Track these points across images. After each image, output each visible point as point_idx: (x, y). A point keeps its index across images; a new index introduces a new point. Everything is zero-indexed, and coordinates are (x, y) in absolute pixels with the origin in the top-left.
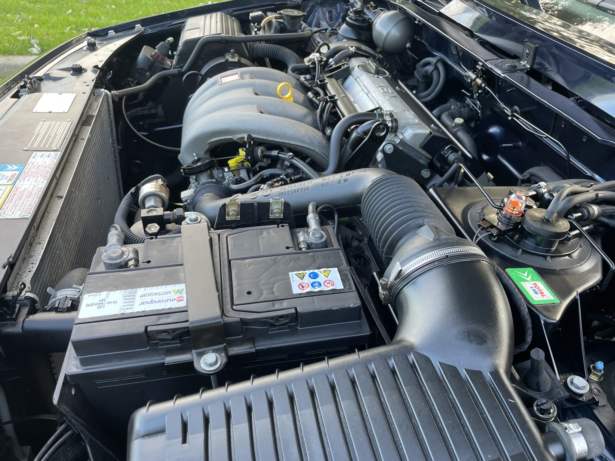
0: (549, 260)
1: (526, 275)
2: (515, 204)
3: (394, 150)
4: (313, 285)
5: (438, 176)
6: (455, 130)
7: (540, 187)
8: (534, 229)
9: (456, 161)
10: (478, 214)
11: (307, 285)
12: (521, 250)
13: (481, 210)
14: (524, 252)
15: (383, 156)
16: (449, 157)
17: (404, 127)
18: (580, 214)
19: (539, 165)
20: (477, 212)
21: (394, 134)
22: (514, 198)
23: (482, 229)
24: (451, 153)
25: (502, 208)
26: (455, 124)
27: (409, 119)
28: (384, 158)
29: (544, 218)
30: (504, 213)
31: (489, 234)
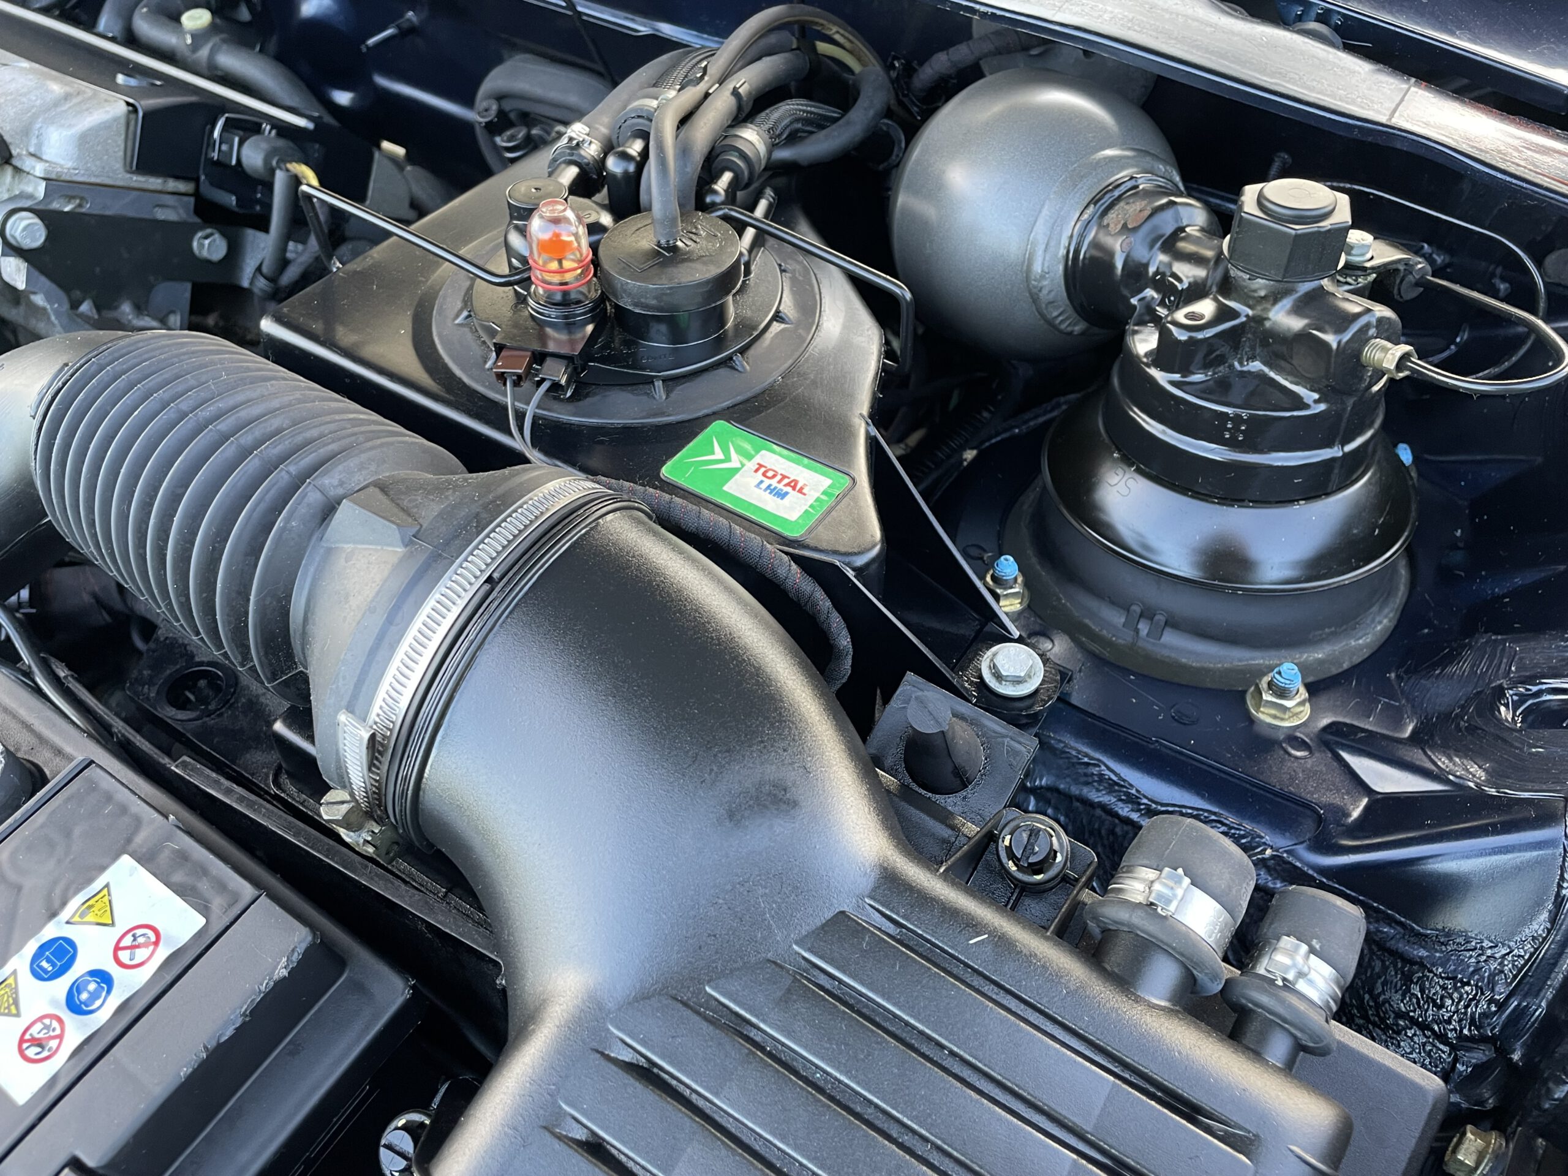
0: (743, 366)
1: (719, 454)
2: (556, 248)
3: (47, 226)
4: (74, 1005)
5: (251, 234)
6: (204, 53)
7: (578, 144)
8: (656, 298)
9: (274, 163)
10: (466, 330)
11: (55, 1024)
12: (659, 384)
13: (465, 313)
14: (671, 382)
15: (23, 266)
16: (245, 161)
17: (26, 132)
18: (727, 177)
19: (499, 60)
20: (459, 325)
21: (9, 171)
22: (541, 229)
23: (517, 383)
24: (241, 144)
25: (525, 275)
26: (193, 36)
27: (24, 95)
28: (32, 270)
29: (659, 245)
30: (541, 291)
31: (548, 390)
